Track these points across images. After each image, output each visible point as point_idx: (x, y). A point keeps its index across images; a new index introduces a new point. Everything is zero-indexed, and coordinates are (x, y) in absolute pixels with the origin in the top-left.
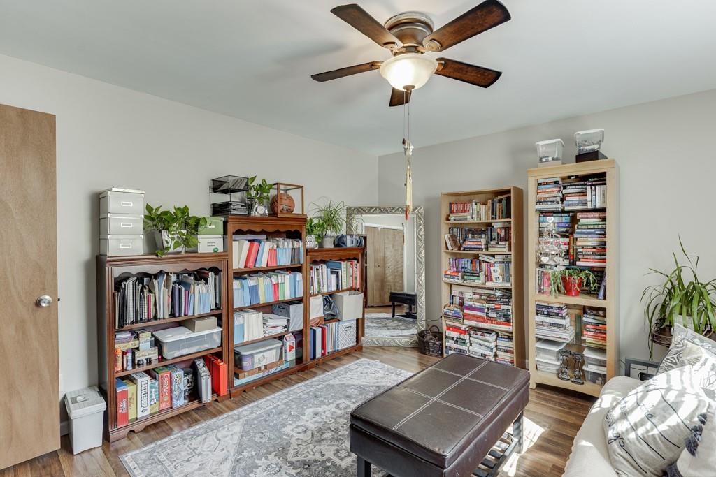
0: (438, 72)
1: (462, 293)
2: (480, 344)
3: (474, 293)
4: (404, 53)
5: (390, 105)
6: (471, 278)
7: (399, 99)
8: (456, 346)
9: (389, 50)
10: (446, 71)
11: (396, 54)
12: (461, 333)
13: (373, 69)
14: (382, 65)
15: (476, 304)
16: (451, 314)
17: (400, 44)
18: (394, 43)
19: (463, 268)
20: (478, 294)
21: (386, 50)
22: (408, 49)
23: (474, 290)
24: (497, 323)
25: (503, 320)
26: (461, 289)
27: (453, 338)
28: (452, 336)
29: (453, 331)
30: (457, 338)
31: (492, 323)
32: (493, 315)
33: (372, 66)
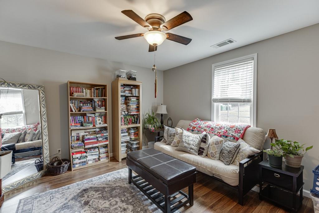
0: (167, 38)
1: (79, 134)
2: (92, 155)
3: (85, 132)
4: (153, 30)
5: (149, 51)
6: (88, 125)
7: (152, 49)
8: (79, 161)
9: (147, 29)
10: (170, 38)
11: (150, 31)
12: (82, 154)
13: (141, 36)
14: (144, 35)
15: (91, 136)
16: (77, 145)
17: (151, 27)
18: (149, 26)
19: (78, 121)
20: (88, 132)
21: (146, 29)
22: (154, 29)
23: (85, 131)
24: (102, 142)
25: (105, 140)
26: (78, 132)
27: (78, 158)
28: (77, 157)
29: (76, 154)
30: (80, 157)
31: (100, 143)
32: (100, 139)
33: (140, 35)
